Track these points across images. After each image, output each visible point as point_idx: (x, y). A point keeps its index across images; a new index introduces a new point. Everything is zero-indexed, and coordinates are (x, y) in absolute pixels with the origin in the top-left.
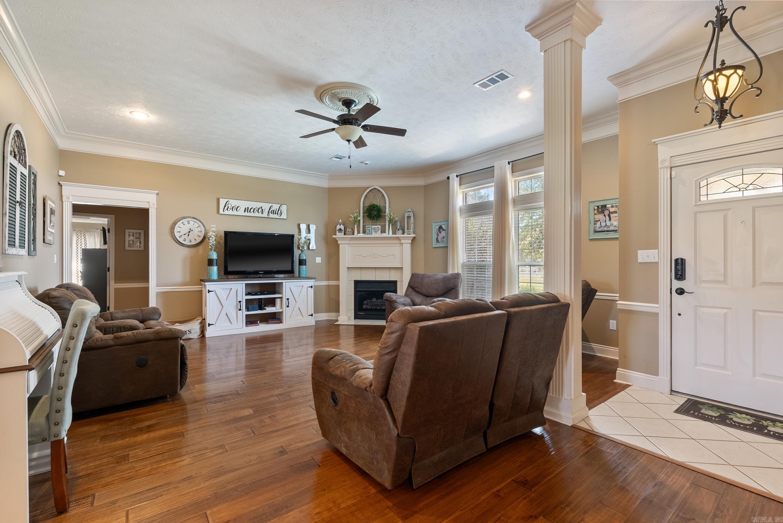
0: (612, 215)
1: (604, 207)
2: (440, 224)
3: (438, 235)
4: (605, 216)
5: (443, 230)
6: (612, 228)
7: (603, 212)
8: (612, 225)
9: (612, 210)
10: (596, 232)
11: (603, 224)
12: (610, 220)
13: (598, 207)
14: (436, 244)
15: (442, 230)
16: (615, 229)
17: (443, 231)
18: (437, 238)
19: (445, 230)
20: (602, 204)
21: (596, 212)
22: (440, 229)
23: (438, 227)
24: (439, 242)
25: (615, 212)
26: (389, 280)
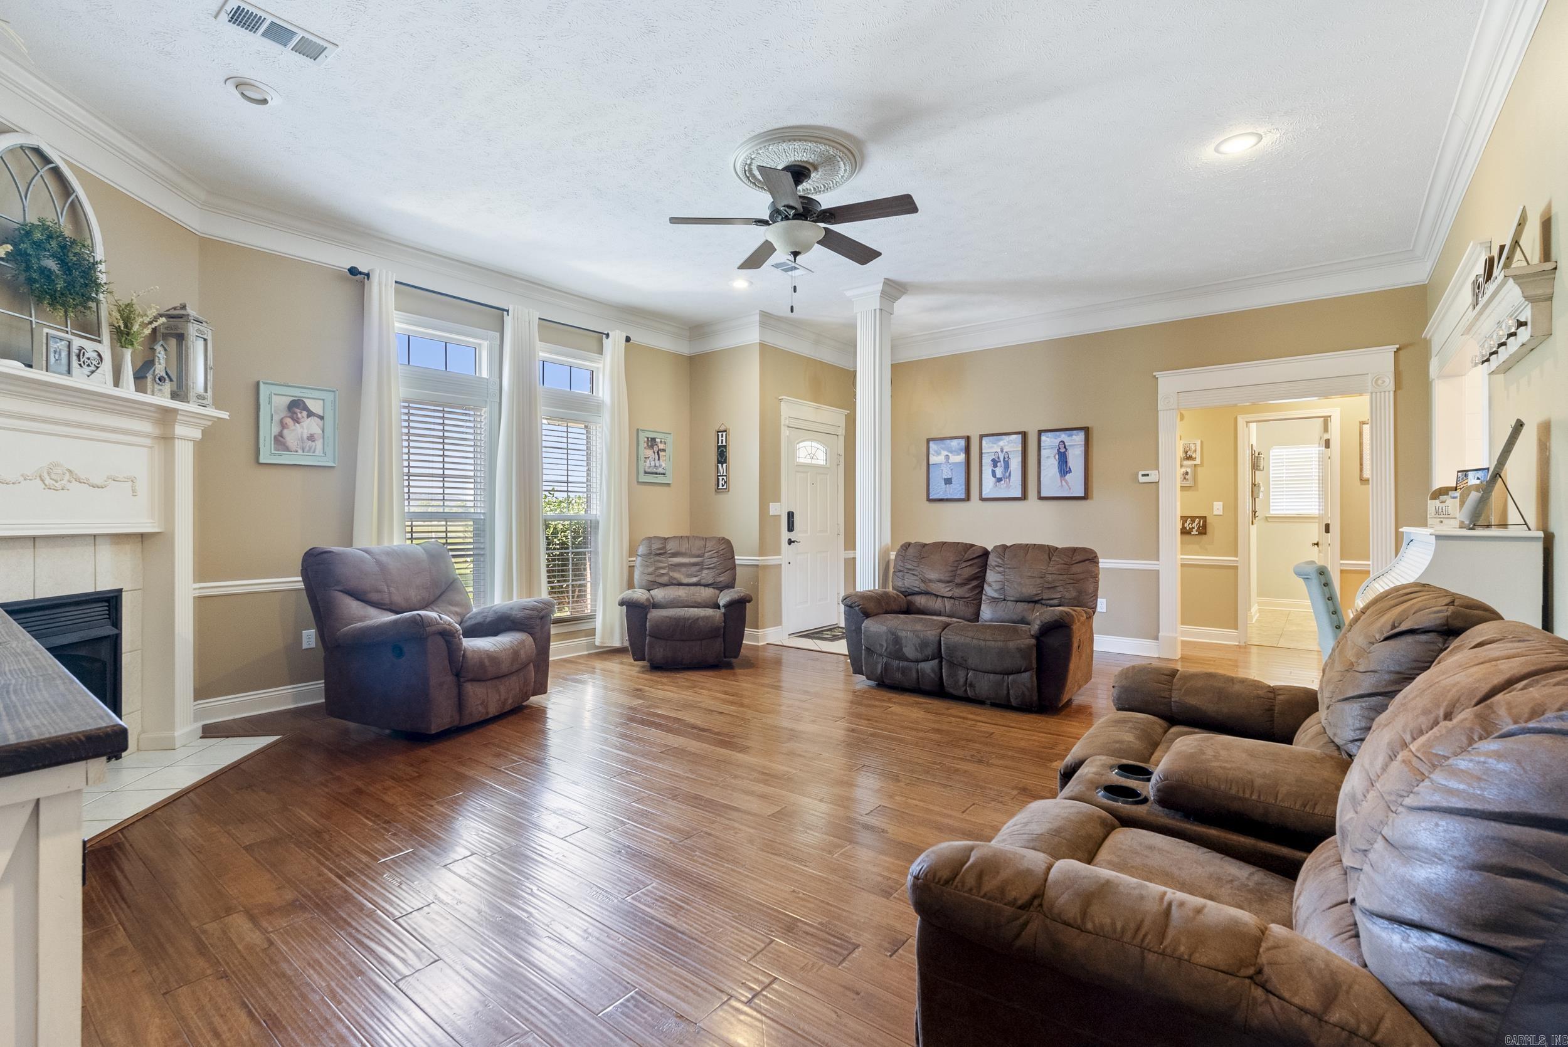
0: (661, 453)
1: (654, 440)
2: (297, 393)
3: (283, 425)
4: (654, 452)
5: (310, 414)
6: (660, 470)
7: (652, 447)
8: (660, 466)
9: (661, 446)
10: (646, 473)
11: (653, 464)
12: (659, 459)
13: (648, 438)
14: (271, 454)
15: (305, 413)
16: (663, 471)
17: (308, 416)
18: (281, 435)
19: (322, 418)
20: (652, 437)
21: (646, 445)
22: (298, 411)
23: (289, 400)
24: (287, 449)
25: (664, 450)
26: (91, 590)
